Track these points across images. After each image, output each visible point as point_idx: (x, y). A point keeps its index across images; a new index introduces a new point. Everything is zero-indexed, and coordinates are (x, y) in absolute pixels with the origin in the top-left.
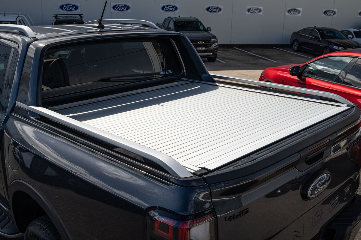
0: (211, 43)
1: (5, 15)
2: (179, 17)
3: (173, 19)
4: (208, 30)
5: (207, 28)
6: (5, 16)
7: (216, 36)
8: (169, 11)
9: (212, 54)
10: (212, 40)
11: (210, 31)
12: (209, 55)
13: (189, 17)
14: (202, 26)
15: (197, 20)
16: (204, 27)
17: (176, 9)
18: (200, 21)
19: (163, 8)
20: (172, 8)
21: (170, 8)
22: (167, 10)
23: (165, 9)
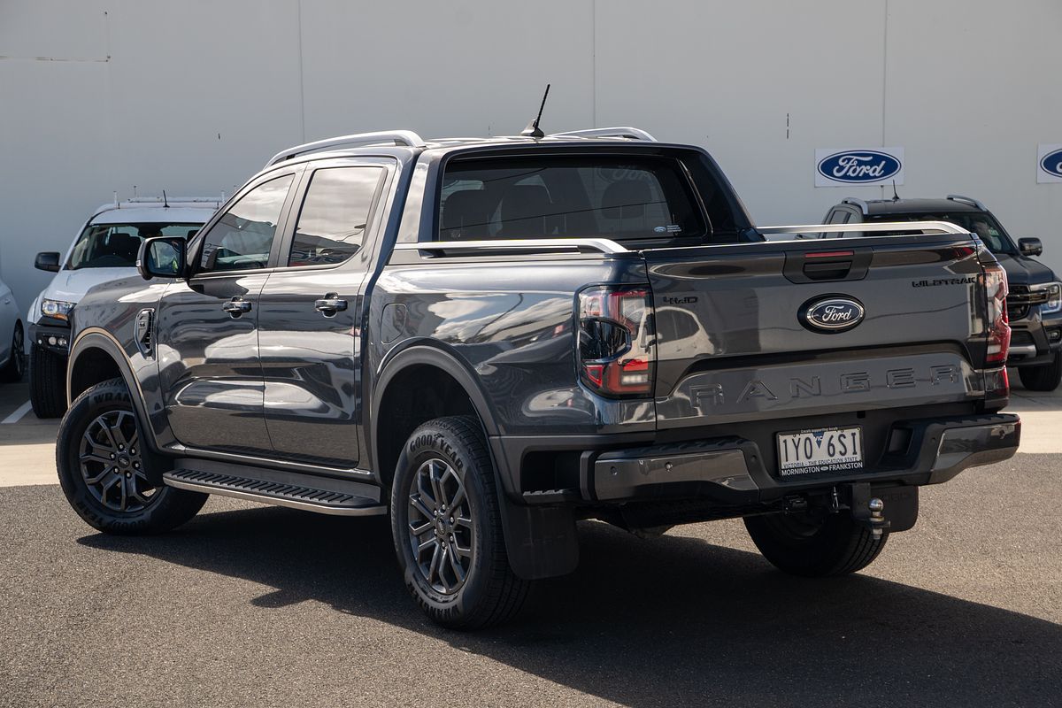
0: (1027, 299)
1: (168, 204)
2: (896, 198)
3: (860, 207)
4: (1022, 247)
5: (1022, 241)
6: (166, 206)
7: (1054, 271)
8: (857, 178)
9: (1032, 348)
10: (1034, 287)
11: (1038, 253)
12: (1022, 356)
13: (945, 198)
14: (994, 232)
15: (977, 206)
16: (1003, 236)
17: (891, 166)
18: (988, 213)
19: (829, 167)
20: (871, 164)
21: (860, 163)
22: (846, 177)
23: (838, 171)
